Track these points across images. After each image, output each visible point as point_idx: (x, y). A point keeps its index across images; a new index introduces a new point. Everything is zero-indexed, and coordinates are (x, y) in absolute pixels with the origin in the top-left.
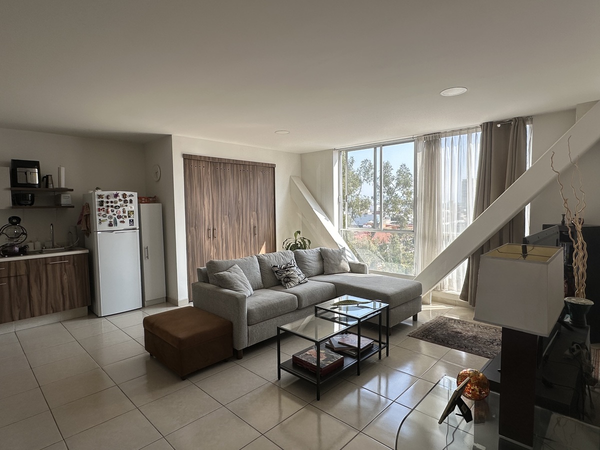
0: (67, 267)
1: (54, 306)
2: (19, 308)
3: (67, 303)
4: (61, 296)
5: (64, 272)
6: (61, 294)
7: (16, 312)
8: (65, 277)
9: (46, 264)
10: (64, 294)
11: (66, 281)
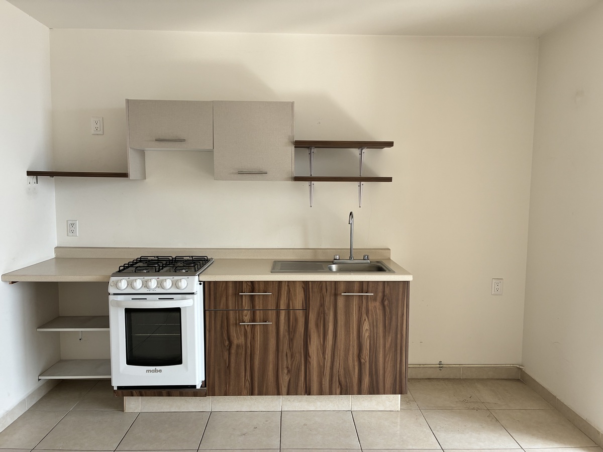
0: (371, 305)
1: (342, 379)
2: (289, 372)
3: (366, 380)
4: (356, 364)
5: (364, 316)
6: (356, 359)
7: (285, 379)
8: (366, 326)
9: (336, 295)
10: (363, 361)
11: (367, 334)
